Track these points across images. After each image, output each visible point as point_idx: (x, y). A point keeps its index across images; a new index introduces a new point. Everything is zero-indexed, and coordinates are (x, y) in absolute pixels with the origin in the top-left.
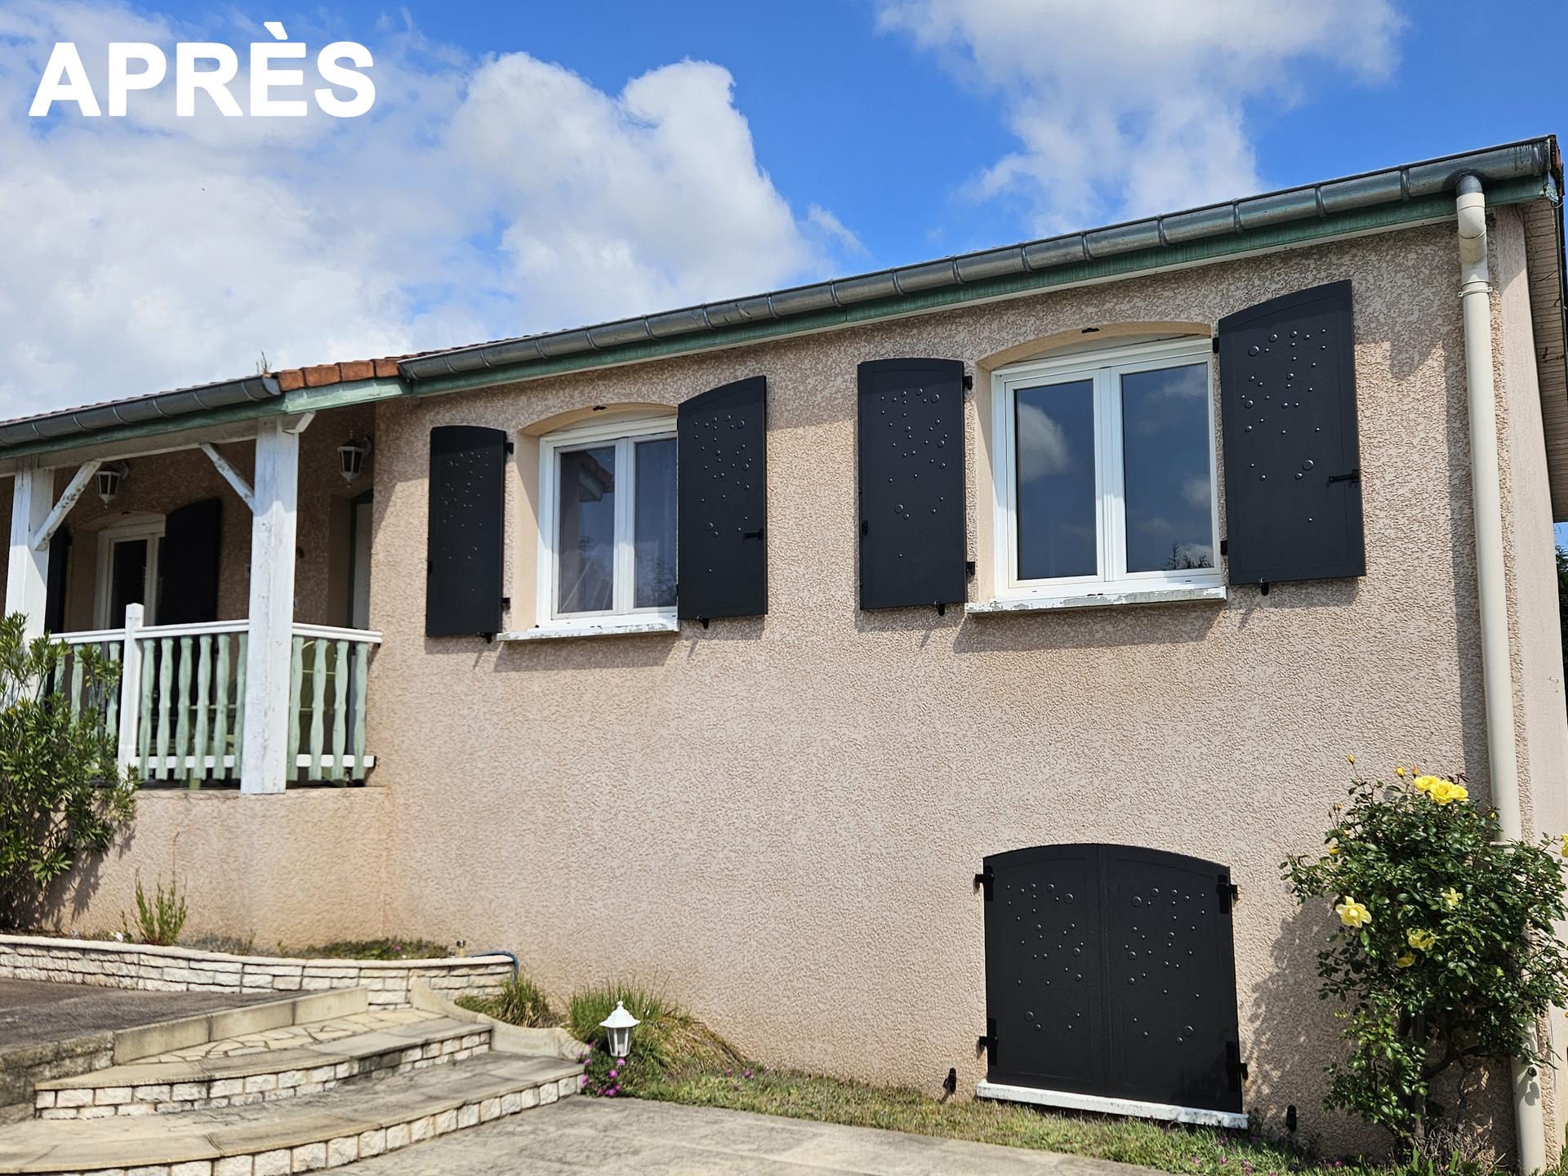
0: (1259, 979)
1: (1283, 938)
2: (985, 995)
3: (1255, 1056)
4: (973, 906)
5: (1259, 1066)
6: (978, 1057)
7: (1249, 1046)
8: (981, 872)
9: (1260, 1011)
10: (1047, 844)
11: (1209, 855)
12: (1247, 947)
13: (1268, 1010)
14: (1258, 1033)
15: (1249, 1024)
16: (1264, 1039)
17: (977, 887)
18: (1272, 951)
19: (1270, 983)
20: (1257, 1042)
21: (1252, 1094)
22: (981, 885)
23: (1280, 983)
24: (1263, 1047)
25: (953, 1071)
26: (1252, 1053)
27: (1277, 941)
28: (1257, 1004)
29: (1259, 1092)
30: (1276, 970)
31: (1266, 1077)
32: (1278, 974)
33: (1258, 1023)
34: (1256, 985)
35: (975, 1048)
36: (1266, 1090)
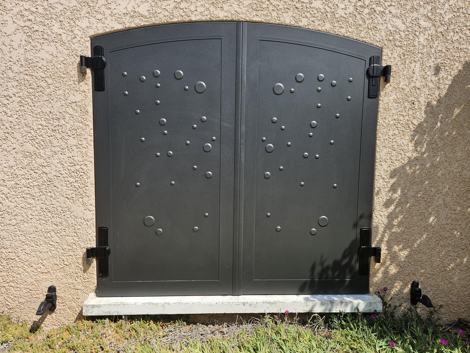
0: (398, 165)
1: (426, 121)
2: (93, 202)
3: (385, 239)
4: (78, 97)
5: (389, 248)
6: (85, 271)
7: (381, 229)
8: (88, 54)
9: (395, 196)
10: (175, 20)
11: (363, 34)
12: (391, 133)
13: (404, 194)
14: (391, 217)
15: (384, 210)
16: (395, 222)
17: (83, 74)
18: (414, 136)
19: (408, 168)
20: (389, 226)
21: (380, 275)
22: (89, 71)
23: (418, 167)
24: (394, 230)
25: (52, 289)
26: (383, 236)
27: (420, 125)
28: (393, 189)
29: (386, 273)
30: (415, 155)
31: (394, 258)
32: (416, 159)
33: (392, 207)
34: (395, 170)
35: (81, 261)
36: (393, 270)
